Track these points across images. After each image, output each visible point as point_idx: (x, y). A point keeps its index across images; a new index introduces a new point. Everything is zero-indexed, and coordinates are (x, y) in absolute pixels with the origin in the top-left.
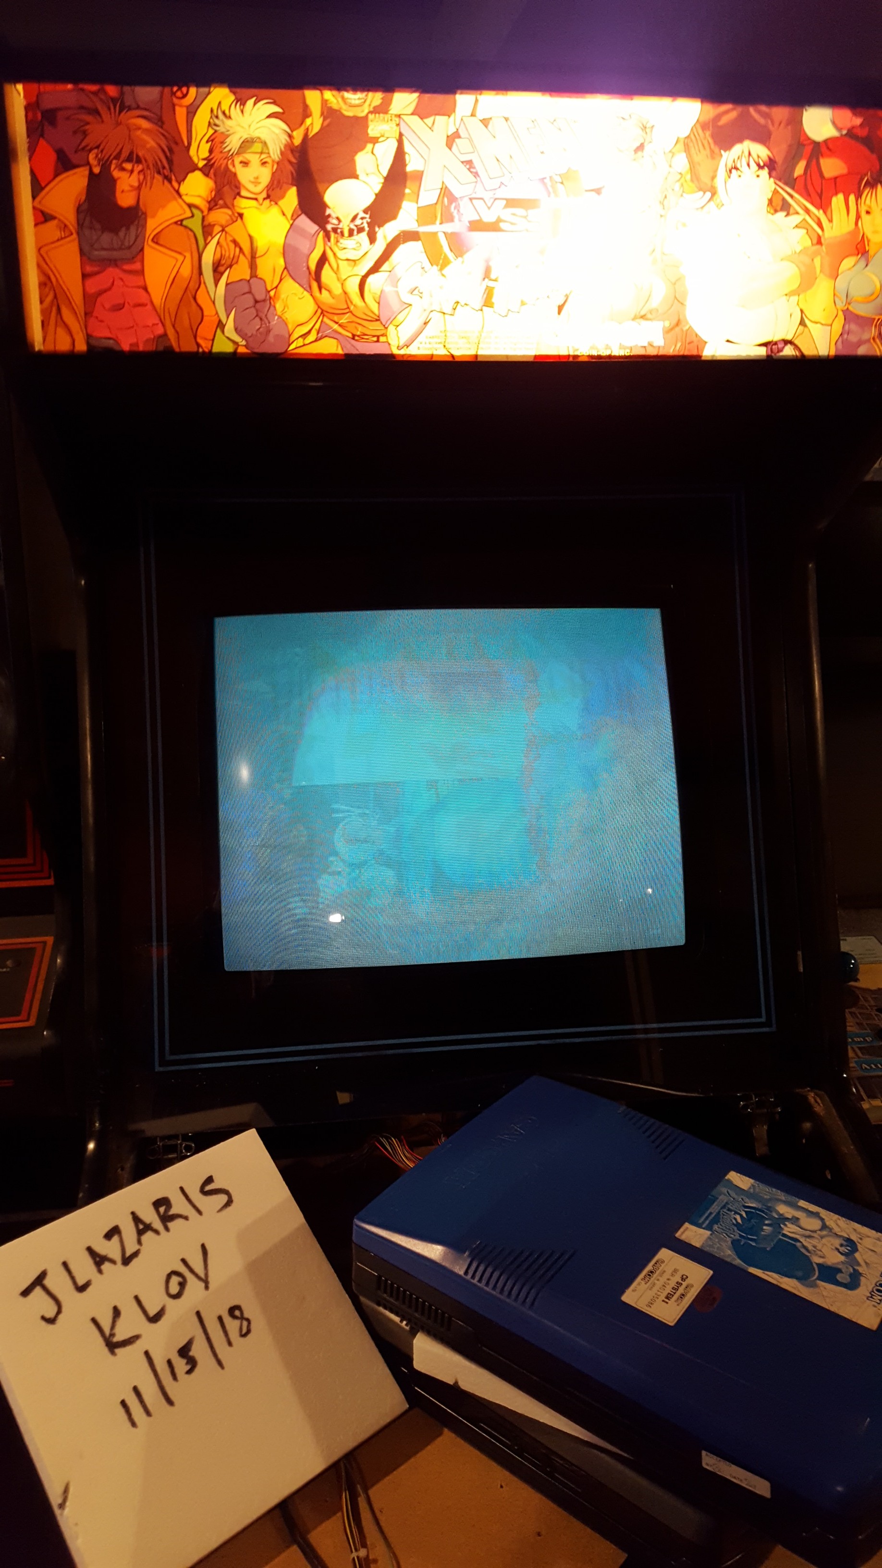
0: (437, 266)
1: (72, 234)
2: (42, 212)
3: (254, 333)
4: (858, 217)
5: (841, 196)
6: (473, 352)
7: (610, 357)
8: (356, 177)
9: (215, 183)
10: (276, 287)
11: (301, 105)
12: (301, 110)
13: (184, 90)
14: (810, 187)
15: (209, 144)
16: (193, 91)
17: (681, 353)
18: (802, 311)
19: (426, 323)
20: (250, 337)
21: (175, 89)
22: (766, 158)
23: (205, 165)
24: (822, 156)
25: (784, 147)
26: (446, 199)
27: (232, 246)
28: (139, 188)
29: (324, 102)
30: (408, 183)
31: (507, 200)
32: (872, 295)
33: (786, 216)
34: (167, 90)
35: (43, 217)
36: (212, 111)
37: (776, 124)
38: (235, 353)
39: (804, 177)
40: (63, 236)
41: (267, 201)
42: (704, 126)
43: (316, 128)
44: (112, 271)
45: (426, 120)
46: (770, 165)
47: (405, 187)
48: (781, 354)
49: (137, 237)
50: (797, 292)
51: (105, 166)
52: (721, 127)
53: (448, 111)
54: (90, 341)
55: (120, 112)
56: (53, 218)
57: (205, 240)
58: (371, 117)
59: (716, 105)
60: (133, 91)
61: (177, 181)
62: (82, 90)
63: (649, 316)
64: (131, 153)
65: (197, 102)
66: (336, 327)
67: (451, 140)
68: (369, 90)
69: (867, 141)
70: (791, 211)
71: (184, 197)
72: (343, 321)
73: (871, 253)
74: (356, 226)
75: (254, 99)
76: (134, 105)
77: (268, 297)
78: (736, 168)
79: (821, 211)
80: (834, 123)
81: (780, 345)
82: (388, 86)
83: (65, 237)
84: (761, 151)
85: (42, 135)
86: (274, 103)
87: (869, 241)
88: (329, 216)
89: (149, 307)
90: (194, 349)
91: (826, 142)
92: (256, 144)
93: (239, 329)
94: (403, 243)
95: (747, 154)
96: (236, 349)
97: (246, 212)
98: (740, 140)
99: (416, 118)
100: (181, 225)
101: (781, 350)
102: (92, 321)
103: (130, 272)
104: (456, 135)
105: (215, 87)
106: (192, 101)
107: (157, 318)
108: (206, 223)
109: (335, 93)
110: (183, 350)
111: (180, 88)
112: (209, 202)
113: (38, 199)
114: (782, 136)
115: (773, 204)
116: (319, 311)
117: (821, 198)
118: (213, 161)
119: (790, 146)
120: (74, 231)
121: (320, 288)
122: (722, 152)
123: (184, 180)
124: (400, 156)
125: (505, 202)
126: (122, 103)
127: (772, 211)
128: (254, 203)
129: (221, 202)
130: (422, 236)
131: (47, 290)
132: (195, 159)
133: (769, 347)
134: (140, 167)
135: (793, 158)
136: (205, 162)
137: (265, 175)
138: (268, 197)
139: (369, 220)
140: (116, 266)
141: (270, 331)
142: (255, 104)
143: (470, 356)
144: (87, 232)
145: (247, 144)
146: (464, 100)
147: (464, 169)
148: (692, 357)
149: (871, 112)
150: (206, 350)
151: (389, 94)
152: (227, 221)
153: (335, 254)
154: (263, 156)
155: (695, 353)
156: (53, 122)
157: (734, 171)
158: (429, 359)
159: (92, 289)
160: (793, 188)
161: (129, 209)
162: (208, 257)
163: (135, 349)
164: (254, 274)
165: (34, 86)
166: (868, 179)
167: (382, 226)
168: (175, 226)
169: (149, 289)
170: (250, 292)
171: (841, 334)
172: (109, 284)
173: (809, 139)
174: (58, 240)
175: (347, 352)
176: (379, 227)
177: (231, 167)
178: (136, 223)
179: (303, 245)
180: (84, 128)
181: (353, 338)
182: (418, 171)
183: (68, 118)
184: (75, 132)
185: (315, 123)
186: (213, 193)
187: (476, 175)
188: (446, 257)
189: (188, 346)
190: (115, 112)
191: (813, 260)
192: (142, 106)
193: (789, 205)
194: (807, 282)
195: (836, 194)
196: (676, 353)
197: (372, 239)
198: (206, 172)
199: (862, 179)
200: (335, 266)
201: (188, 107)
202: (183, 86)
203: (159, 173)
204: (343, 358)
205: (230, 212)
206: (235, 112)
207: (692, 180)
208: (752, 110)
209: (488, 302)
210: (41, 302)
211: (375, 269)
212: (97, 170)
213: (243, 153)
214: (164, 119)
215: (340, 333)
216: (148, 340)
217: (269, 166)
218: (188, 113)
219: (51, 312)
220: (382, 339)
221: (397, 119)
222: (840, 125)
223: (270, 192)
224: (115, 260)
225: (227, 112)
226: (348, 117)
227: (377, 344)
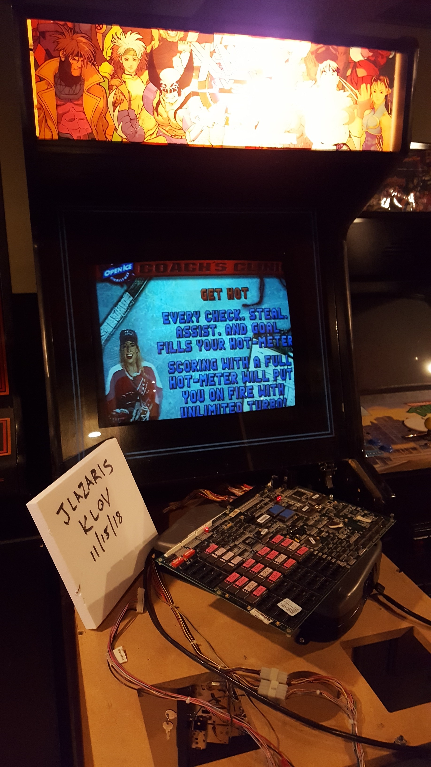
0: (206, 106)
1: (52, 87)
2: (39, 76)
3: (130, 133)
4: (371, 93)
5: (364, 85)
6: (221, 145)
7: (275, 148)
8: (173, 67)
9: (114, 67)
10: (139, 114)
11: (150, 35)
12: (150, 38)
13: (101, 26)
14: (352, 80)
15: (112, 50)
16: (105, 26)
17: (303, 147)
18: (350, 131)
19: (201, 131)
20: (129, 135)
21: (97, 25)
22: (336, 68)
23: (110, 59)
24: (357, 68)
25: (343, 63)
26: (210, 79)
27: (121, 95)
28: (81, 68)
29: (160, 35)
30: (194, 71)
31: (234, 80)
32: (376, 126)
33: (344, 91)
34: (94, 25)
35: (40, 79)
36: (113, 36)
37: (340, 54)
38: (122, 141)
39: (350, 76)
40: (48, 88)
41: (136, 76)
42: (312, 53)
43: (156, 46)
44: (69, 104)
45: (202, 45)
46: (338, 70)
47: (193, 72)
48: (342, 149)
49: (80, 89)
50: (348, 124)
51: (67, 58)
52: (319, 54)
53: (211, 41)
54: (60, 135)
55: (73, 35)
56: (45, 79)
57: (109, 92)
58: (179, 42)
59: (317, 45)
60: (79, 25)
61: (98, 66)
62: (57, 23)
63: (291, 131)
64: (78, 53)
65: (106, 32)
66: (164, 131)
67: (212, 53)
68: (178, 31)
69: (375, 63)
70: (346, 90)
71: (100, 73)
72: (167, 129)
73: (376, 108)
74: (173, 89)
75: (131, 31)
76: (79, 32)
77: (136, 118)
78: (324, 71)
79: (357, 91)
80: (362, 55)
81: (342, 145)
82: (186, 29)
83: (49, 88)
84: (334, 65)
85: (39, 43)
86: (139, 34)
87: (375, 103)
88: (162, 83)
89: (85, 120)
90: (105, 140)
91: (359, 62)
92: (131, 51)
93: (124, 131)
94: (192, 96)
95: (329, 66)
96: (122, 140)
97: (126, 80)
98: (326, 60)
99: (198, 43)
100: (99, 85)
101: (342, 147)
102: (60, 126)
103: (78, 105)
104: (214, 51)
105: (114, 26)
106: (104, 31)
107: (89, 125)
108: (110, 85)
109: (164, 31)
110: (100, 139)
111: (99, 26)
112: (111, 76)
113: (37, 71)
114: (342, 58)
115: (339, 86)
116: (157, 124)
117: (357, 85)
118: (112, 58)
119: (345, 63)
120: (53, 86)
121: (158, 114)
122: (319, 64)
123: (100, 66)
124: (191, 59)
125: (233, 81)
126: (74, 30)
127: (338, 90)
128: (130, 76)
129: (116, 76)
130: (200, 94)
131: (41, 111)
132: (106, 58)
133: (337, 146)
134: (82, 59)
135: (347, 68)
136: (110, 58)
137: (135, 65)
138: (136, 74)
139: (178, 86)
140: (71, 102)
141: (136, 132)
142: (131, 34)
143: (220, 146)
144: (59, 86)
145: (127, 51)
146: (217, 37)
147: (217, 66)
148: (308, 149)
149: (376, 50)
150: (110, 140)
151: (186, 33)
152: (119, 84)
153: (164, 100)
154: (134, 57)
155: (309, 147)
156: (44, 37)
157: (323, 72)
158: (203, 147)
159: (60, 112)
160: (346, 81)
161: (77, 77)
162: (111, 100)
163: (79, 139)
164: (130, 108)
165: (36, 21)
166: (375, 79)
167: (184, 89)
168: (97, 85)
169: (85, 113)
170: (129, 115)
171: (365, 142)
172: (68, 110)
173: (352, 60)
174: (46, 89)
175: (169, 143)
176: (182, 89)
177: (121, 61)
178: (80, 83)
179: (151, 96)
180: (58, 40)
181: (172, 137)
182: (198, 66)
183: (51, 36)
184: (53, 42)
185: (156, 43)
186: (113, 72)
187: (222, 69)
188: (210, 103)
189: (101, 138)
190: (71, 34)
191: (354, 110)
192: (83, 32)
193: (345, 87)
194: (352, 120)
195: (363, 83)
196: (301, 147)
197: (179, 94)
198: (110, 63)
199: (372, 78)
200: (164, 106)
201: (102, 34)
202: (101, 24)
203: (90, 62)
204: (167, 145)
205: (120, 80)
206: (122, 37)
207: (307, 75)
208: (330, 47)
209: (227, 123)
210: (38, 117)
211: (181, 107)
212: (63, 59)
213: (126, 55)
214: (92, 39)
215: (166, 134)
216: (85, 135)
217: (137, 61)
218: (102, 36)
219: (43, 121)
220: (183, 137)
221: (190, 44)
222: (364, 56)
223: (137, 73)
224: (71, 100)
225: (119, 37)
226: (170, 42)
227: (182, 139)
